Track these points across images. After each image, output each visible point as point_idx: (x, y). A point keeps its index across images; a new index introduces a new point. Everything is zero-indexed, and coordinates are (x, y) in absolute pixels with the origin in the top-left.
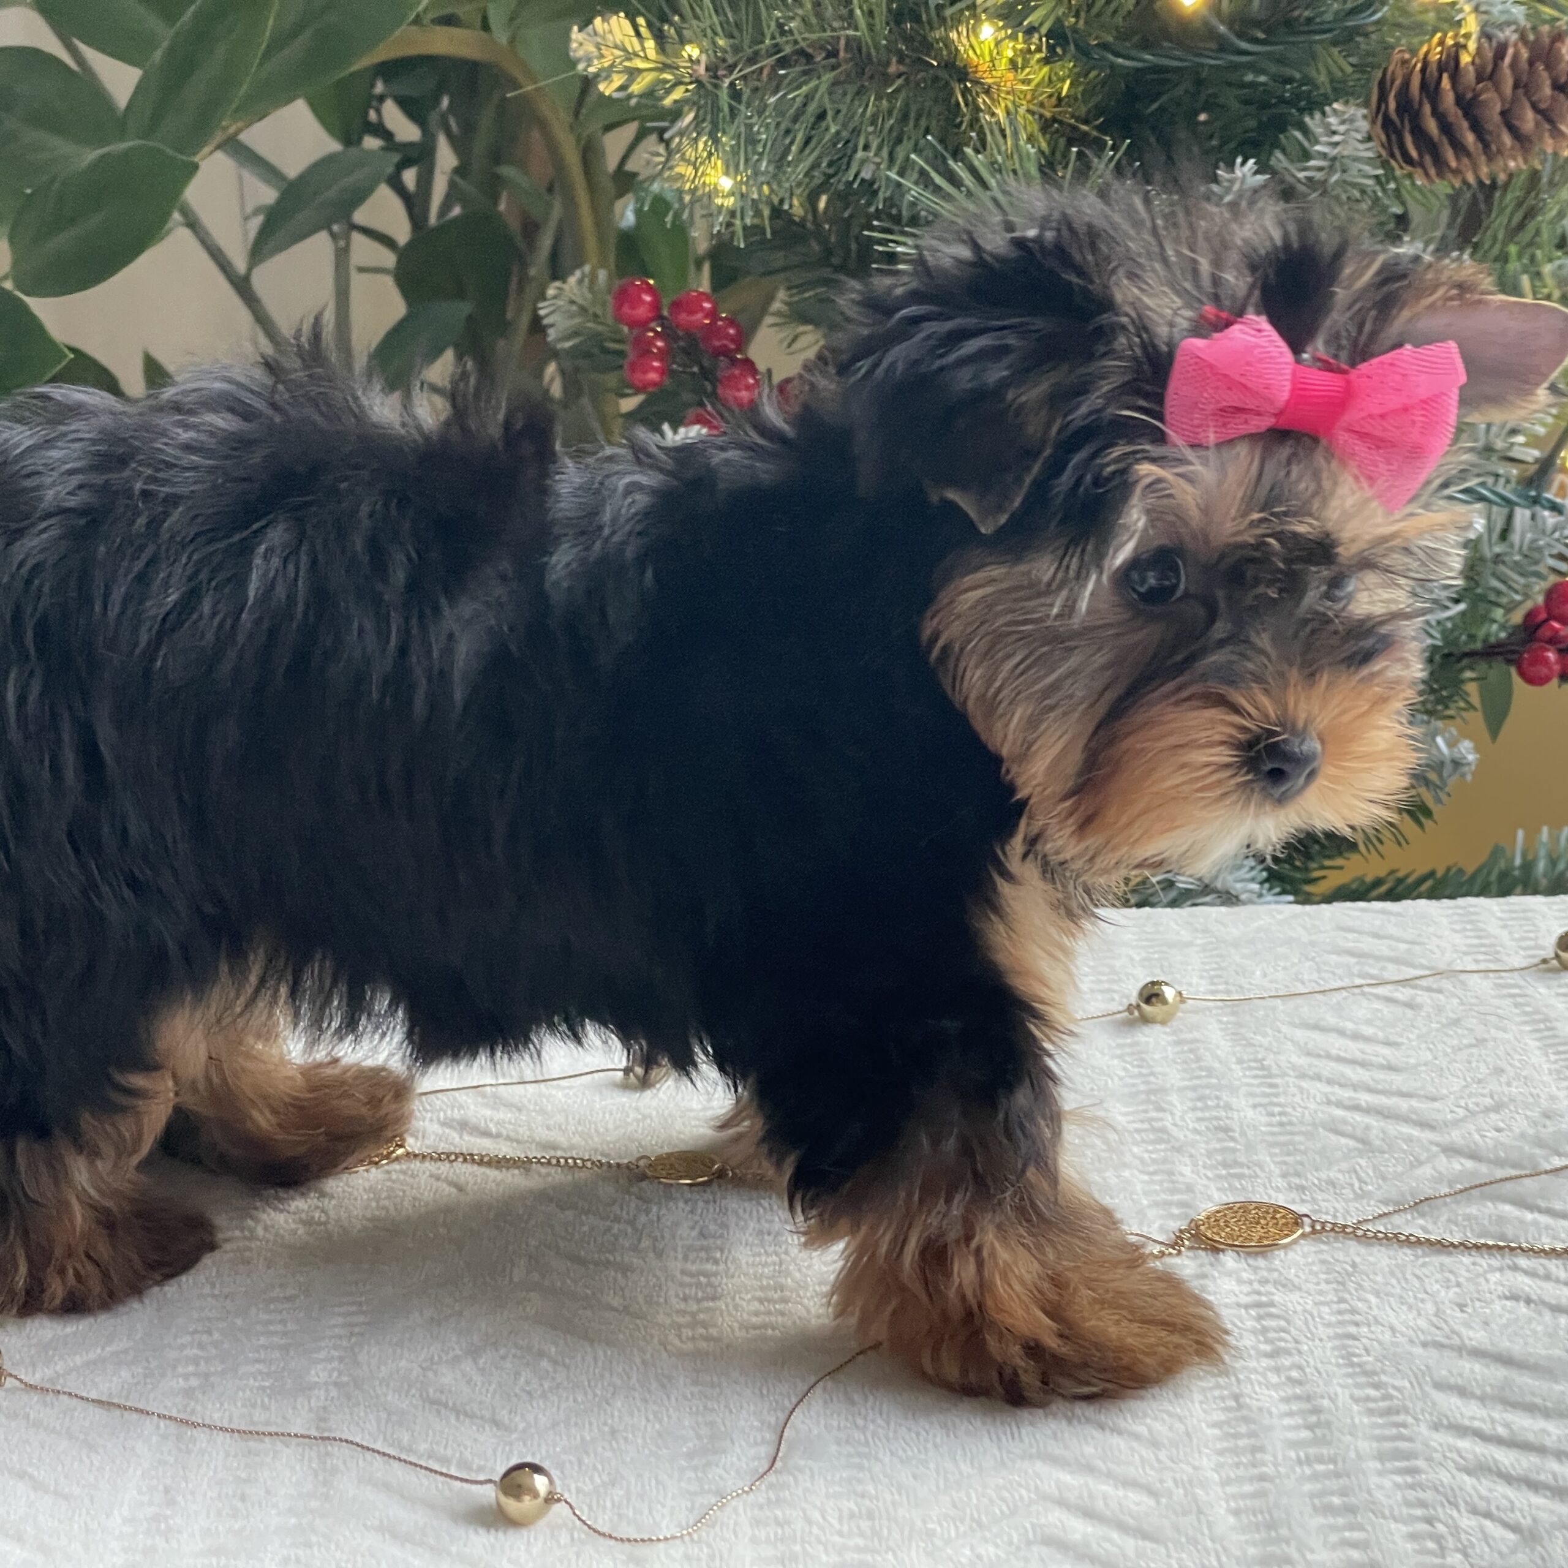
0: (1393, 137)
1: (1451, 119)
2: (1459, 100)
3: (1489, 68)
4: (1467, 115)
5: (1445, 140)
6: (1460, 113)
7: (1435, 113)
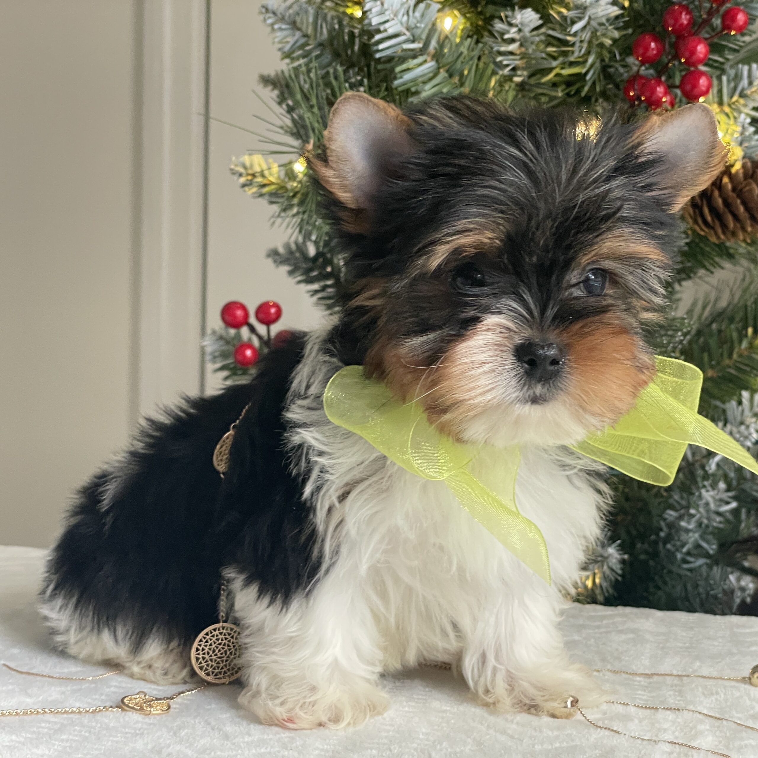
0: (697, 211)
1: (730, 200)
2: (734, 189)
3: (750, 172)
4: (739, 196)
5: (727, 211)
6: (735, 195)
7: (721, 195)
